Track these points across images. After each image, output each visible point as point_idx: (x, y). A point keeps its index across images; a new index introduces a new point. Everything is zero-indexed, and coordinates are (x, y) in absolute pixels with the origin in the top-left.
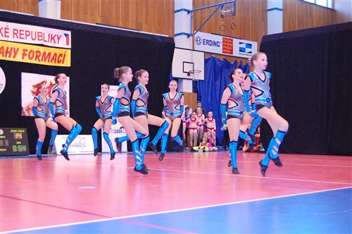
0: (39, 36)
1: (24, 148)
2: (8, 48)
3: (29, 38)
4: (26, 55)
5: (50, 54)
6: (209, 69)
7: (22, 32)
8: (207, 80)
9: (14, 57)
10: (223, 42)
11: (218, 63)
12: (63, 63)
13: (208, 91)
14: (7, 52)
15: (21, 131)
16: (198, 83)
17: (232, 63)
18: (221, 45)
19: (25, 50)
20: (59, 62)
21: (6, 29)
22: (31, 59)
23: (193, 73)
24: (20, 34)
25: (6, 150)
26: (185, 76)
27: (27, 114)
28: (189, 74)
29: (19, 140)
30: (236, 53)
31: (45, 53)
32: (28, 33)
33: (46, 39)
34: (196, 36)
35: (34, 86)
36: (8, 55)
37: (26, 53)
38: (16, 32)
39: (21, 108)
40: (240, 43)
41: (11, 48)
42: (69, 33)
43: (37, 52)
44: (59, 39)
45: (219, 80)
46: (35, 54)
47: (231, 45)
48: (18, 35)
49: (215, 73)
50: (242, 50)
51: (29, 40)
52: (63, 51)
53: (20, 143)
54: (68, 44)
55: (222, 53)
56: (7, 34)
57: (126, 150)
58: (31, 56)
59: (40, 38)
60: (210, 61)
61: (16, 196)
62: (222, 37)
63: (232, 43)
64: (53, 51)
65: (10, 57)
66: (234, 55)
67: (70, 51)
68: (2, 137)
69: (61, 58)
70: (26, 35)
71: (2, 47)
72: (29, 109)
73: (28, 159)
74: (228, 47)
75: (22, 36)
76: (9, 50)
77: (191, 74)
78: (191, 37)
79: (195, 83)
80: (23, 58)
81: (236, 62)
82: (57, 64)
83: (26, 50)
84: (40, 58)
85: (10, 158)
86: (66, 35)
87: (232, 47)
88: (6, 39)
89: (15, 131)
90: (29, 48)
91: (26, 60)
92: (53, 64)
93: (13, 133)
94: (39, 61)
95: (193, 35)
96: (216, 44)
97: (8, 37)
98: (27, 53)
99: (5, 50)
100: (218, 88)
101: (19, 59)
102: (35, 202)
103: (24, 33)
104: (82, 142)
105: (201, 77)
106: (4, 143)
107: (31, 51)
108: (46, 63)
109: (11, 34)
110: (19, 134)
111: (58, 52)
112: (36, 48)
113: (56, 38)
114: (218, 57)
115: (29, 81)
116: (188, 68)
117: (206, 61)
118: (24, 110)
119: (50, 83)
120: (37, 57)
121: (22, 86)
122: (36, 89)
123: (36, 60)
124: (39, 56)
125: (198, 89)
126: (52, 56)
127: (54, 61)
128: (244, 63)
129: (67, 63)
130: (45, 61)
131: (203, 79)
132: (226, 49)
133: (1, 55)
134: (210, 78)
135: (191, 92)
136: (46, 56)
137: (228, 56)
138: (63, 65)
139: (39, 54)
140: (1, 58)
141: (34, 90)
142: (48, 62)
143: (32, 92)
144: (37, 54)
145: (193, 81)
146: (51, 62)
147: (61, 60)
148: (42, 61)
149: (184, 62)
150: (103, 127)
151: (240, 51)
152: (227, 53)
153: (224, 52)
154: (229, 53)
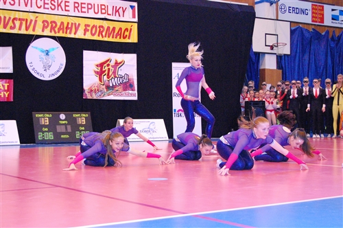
0: (102, 9)
2: (68, 23)
3: (91, 11)
4: (88, 30)
5: (114, 29)
6: (296, 42)
7: (83, 6)
8: (293, 54)
9: (75, 34)
10: (313, 9)
11: (307, 35)
12: (129, 38)
14: (67, 28)
15: (84, 115)
16: (283, 58)
17: (323, 34)
18: (310, 13)
19: (87, 26)
20: (124, 38)
21: (66, 2)
22: (93, 35)
23: (277, 46)
24: (82, 7)
25: (68, 136)
26: (268, 50)
27: (89, 97)
28: (272, 48)
29: (82, 125)
30: (328, 22)
31: (108, 28)
32: (90, 6)
33: (110, 12)
34: (280, 3)
35: (97, 66)
36: (68, 31)
37: (88, 28)
38: (77, 5)
39: (82, 90)
40: (333, 10)
41: (72, 24)
42: (135, 4)
43: (100, 27)
44: (124, 12)
45: (308, 54)
46: (98, 29)
47: (321, 12)
48: (79, 8)
49: (302, 44)
50: (334, 18)
51: (91, 14)
52: (128, 26)
53: (83, 128)
54: (134, 17)
55: (310, 21)
56: (67, 8)
58: (93, 32)
59: (103, 11)
60: (297, 32)
62: (311, 3)
63: (323, 10)
64: (117, 26)
65: (70, 33)
66: (325, 24)
67: (136, 25)
68: (64, 122)
69: (127, 33)
70: (88, 9)
71: (62, 23)
72: (91, 91)
74: (318, 14)
75: (83, 10)
76: (70, 26)
77: (275, 48)
78: (274, 5)
79: (280, 58)
80: (85, 34)
81: (328, 32)
82: (122, 40)
83: (89, 26)
84: (104, 34)
85: (72, 146)
86: (132, 7)
87: (323, 15)
88: (66, 13)
89: (78, 115)
90: (92, 22)
91: (88, 36)
92: (118, 40)
93: (75, 118)
94: (103, 37)
95: (277, 3)
96: (303, 12)
97: (69, 11)
98: (90, 28)
99: (65, 25)
100: (307, 62)
101: (80, 35)
103: (86, 6)
104: (152, 127)
105: (286, 50)
106: (66, 128)
107: (94, 26)
108: (111, 39)
109: (71, 8)
110: (82, 118)
111: (124, 26)
112: (98, 23)
113: (121, 11)
114: (306, 27)
115: (91, 59)
116: (271, 40)
117: (292, 32)
118: (86, 92)
119: (115, 62)
120: (101, 33)
121: (84, 65)
122: (99, 68)
123: (99, 36)
124: (102, 32)
125: (284, 66)
126: (116, 31)
127: (119, 37)
128: (337, 34)
129: (134, 38)
130: (109, 37)
131: (289, 53)
132: (316, 18)
133: (61, 31)
134: (296, 52)
135: (275, 68)
136: (110, 31)
137: (318, 25)
138: (130, 41)
139: (102, 29)
140: (61, 34)
141: (97, 70)
142: (113, 37)
143: (95, 72)
144: (100, 30)
145: (277, 56)
146: (116, 38)
147: (126, 36)
148: (105, 36)
149: (266, 34)
150: (175, 110)
151: (333, 19)
152: (316, 22)
153: (313, 21)
154: (319, 22)
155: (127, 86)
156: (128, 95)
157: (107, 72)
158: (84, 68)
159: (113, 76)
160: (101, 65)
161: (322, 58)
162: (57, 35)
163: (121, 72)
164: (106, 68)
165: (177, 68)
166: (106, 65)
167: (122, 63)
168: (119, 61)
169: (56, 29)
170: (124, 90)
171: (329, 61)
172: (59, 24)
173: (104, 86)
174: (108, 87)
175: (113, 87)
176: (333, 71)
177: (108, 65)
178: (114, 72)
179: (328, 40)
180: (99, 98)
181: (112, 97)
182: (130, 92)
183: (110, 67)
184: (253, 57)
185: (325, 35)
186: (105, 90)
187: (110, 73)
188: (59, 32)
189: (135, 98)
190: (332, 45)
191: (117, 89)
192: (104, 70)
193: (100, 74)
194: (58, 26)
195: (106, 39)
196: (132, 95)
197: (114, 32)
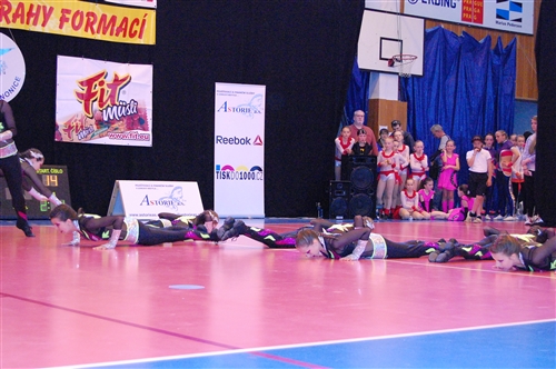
2: (32, 6)
4: (67, 20)
5: (114, 19)
6: (432, 53)
8: (428, 75)
9: (43, 25)
11: (453, 42)
12: (140, 37)
13: (430, 98)
14: (30, 14)
15: (56, 171)
16: (410, 81)
17: (481, 41)
18: (459, 5)
19: (65, 11)
20: (132, 36)
22: (76, 28)
23: (400, 61)
26: (384, 66)
27: (65, 139)
28: (391, 62)
30: (490, 20)
31: (104, 17)
35: (82, 83)
36: (32, 19)
37: (67, 16)
39: (54, 126)
40: (499, 1)
41: (39, 7)
43: (88, 14)
45: (454, 76)
46: (85, 19)
47: (479, 4)
49: (445, 62)
50: (501, 15)
52: (140, 14)
55: (460, 21)
57: (262, 213)
58: (77, 24)
60: (437, 35)
61: (47, 300)
64: (120, 13)
65: (35, 23)
66: (484, 25)
67: (153, 14)
69: (137, 28)
71: (21, 5)
72: (70, 128)
74: (473, 8)
76: (34, 11)
77: (396, 63)
79: (405, 82)
80: (61, 27)
81: (489, 39)
82: (128, 40)
83: (68, 12)
84: (95, 27)
87: (481, 9)
89: (45, 171)
90: (74, 6)
91: (67, 31)
92: (120, 39)
94: (93, 32)
98: (70, 16)
99: (27, 10)
100: (452, 90)
101: (52, 27)
102: (84, 313)
104: (176, 195)
105: (416, 68)
107: (78, 12)
108: (107, 37)
110: (51, 176)
111: (131, 15)
112: (86, 7)
114: (451, 28)
115: (71, 72)
116: (391, 50)
117: (428, 37)
118: (61, 130)
119: (113, 77)
120: (89, 25)
121: (58, 82)
122: (86, 88)
123: (86, 30)
124: (93, 23)
125: (410, 89)
126: (118, 24)
127: (122, 34)
128: (506, 42)
129: (149, 38)
130: (104, 33)
131: (421, 74)
132: (470, 13)
133: (19, 20)
134: (434, 72)
135: (397, 99)
136: (107, 23)
137: (472, 26)
138: (142, 42)
139: (92, 19)
140: (18, 25)
141: (81, 91)
142: (111, 34)
143: (79, 95)
144: (89, 19)
145: (400, 78)
146: (117, 35)
147: (136, 32)
148: (98, 32)
149: (382, 38)
150: (218, 167)
151: (498, 17)
152: (470, 20)
153: (463, 19)
154: (475, 21)
155: (135, 120)
156: (136, 137)
157: (98, 95)
158: (58, 87)
159: (109, 103)
160: (89, 83)
161: (479, 83)
162: (11, 26)
163: (125, 96)
164: (98, 88)
165: (223, 93)
166: (97, 82)
167: (127, 80)
168: (121, 77)
169: (10, 16)
170: (130, 129)
171: (490, 90)
172: (14, 8)
173: (93, 121)
174: (100, 123)
175: (110, 122)
176: (496, 107)
177: (102, 83)
178: (112, 97)
180: (83, 141)
181: (106, 141)
182: (140, 132)
183: (105, 87)
184: (358, 78)
185: (484, 44)
186: (95, 127)
187: (105, 98)
188: (14, 21)
189: (149, 144)
190: (496, 62)
191: (115, 126)
192: (93, 91)
193: (87, 98)
194: (13, 11)
195: (99, 37)
196: (142, 137)
197: (114, 25)
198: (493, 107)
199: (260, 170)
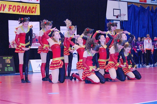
1: (11, 69)
4: (11, 8)
5: (26, 7)
6: (131, 13)
8: (129, 20)
9: (3, 10)
11: (137, 9)
12: (35, 13)
13: (130, 28)
15: (10, 58)
16: (124, 23)
19: (10, 6)
20: (32, 12)
22: (14, 11)
23: (120, 16)
26: (115, 18)
27: (12, 47)
28: (117, 17)
29: (8, 64)
31: (23, 7)
37: (11, 7)
39: (8, 43)
41: (1, 5)
43: (18, 6)
45: (138, 20)
46: (17, 8)
49: (135, 15)
52: (34, 5)
53: (9, 65)
55: (139, 2)
58: (14, 10)
60: (132, 7)
61: (8, 100)
64: (28, 5)
65: (0, 10)
66: (147, 3)
67: (39, 5)
69: (34, 10)
72: (14, 43)
73: (15, 76)
77: (119, 17)
79: (122, 23)
80: (9, 11)
81: (149, 8)
82: (31, 14)
83: (11, 6)
84: (20, 10)
85: (3, 76)
89: (6, 58)
90: (13, 4)
91: (11, 12)
92: (28, 14)
93: (4, 60)
94: (20, 12)
98: (12, 7)
100: (137, 25)
101: (6, 11)
105: (126, 18)
107: (14, 6)
108: (24, 13)
110: (8, 60)
111: (32, 6)
112: (17, 4)
114: (136, 5)
115: (13, 25)
116: (117, 13)
117: (129, 8)
118: (11, 44)
121: (9, 29)
123: (17, 11)
125: (124, 27)
126: (27, 9)
127: (29, 12)
128: (154, 8)
129: (38, 13)
130: (23, 12)
131: (127, 20)
134: (131, 19)
135: (120, 29)
136: (24, 9)
137: (143, 4)
138: (36, 14)
139: (19, 8)
142: (25, 12)
144: (18, 8)
145: (120, 21)
146: (27, 12)
147: (33, 11)
148: (21, 12)
149: (114, 9)
152: (142, 2)
153: (140, 1)
154: (144, 2)
155: (35, 40)
158: (9, 31)
161: (146, 22)
165: (63, 29)
167: (31, 27)
170: (33, 43)
171: (150, 24)
179: (149, 12)
182: (36, 44)
184: (107, 22)
185: (147, 9)
190: (152, 15)
195: (22, 13)
197: (26, 9)
198: (151, 29)
199: (76, 54)
